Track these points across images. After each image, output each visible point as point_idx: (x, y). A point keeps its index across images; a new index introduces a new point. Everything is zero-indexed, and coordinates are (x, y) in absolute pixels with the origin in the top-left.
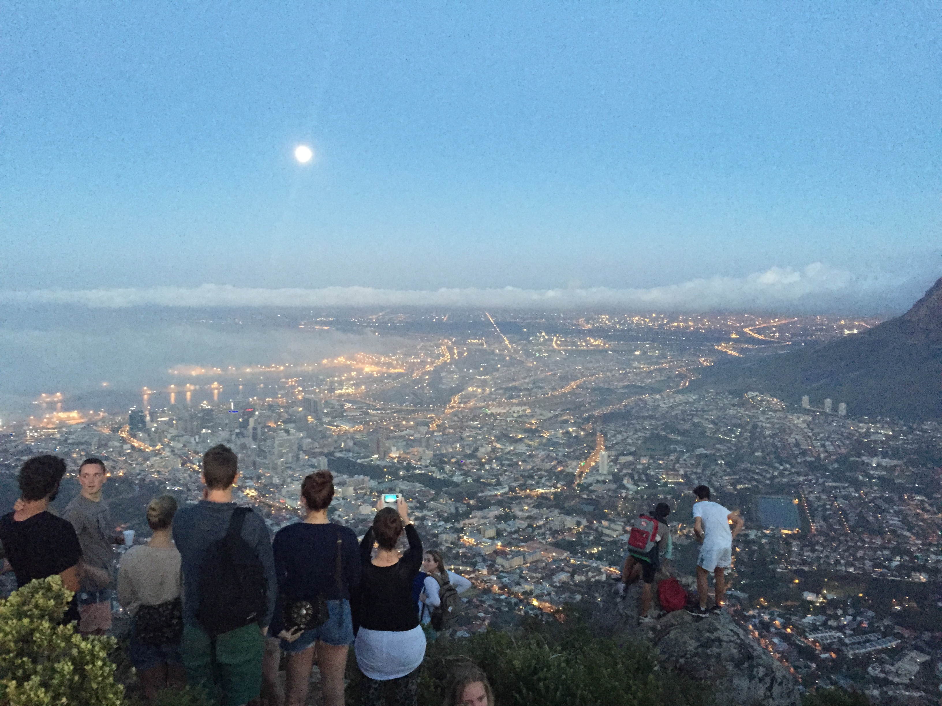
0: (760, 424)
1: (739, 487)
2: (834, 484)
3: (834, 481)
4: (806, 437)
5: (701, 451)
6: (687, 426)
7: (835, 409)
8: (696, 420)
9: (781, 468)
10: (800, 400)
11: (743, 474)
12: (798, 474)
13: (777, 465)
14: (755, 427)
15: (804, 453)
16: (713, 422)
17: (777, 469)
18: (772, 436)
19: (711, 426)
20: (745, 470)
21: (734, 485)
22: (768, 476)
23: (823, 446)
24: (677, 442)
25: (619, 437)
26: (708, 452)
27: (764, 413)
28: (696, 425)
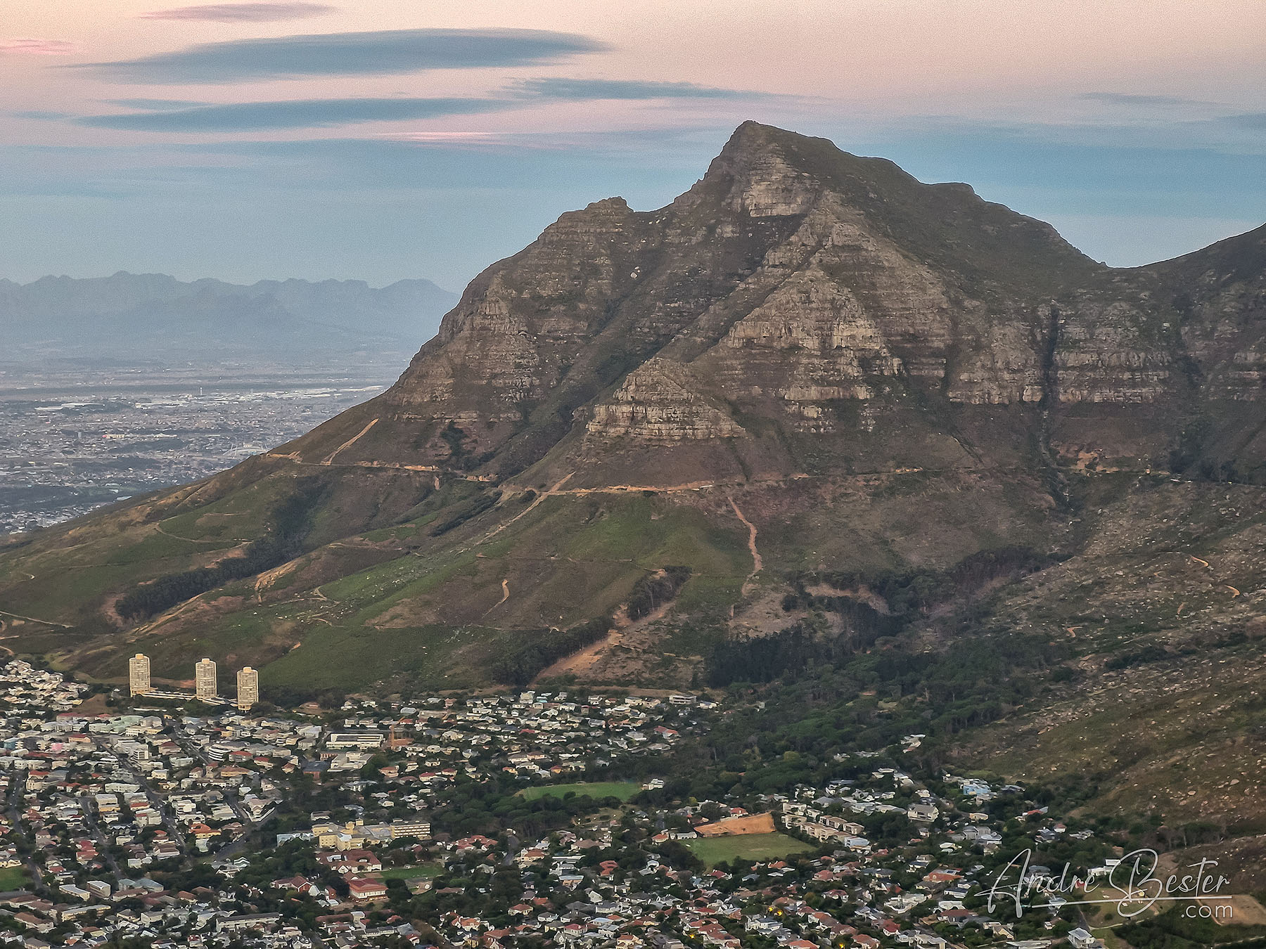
4: (151, 787)
7: (227, 685)
10: (124, 671)
12: (136, 906)
13: (71, 889)
15: (146, 837)
18: (45, 798)
27: (16, 726)
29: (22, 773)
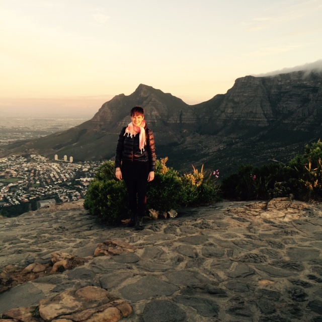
0: (37, 169)
1: (30, 198)
2: (70, 191)
3: (70, 190)
5: (11, 185)
7: (68, 159)
8: (7, 170)
9: (48, 187)
10: (54, 157)
11: (32, 192)
14: (35, 170)
16: (15, 170)
17: (47, 188)
19: (15, 172)
20: (33, 191)
21: (28, 198)
22: (43, 192)
23: (65, 176)
26: (15, 185)
27: (39, 164)
28: (7, 173)
29: (40, 171)
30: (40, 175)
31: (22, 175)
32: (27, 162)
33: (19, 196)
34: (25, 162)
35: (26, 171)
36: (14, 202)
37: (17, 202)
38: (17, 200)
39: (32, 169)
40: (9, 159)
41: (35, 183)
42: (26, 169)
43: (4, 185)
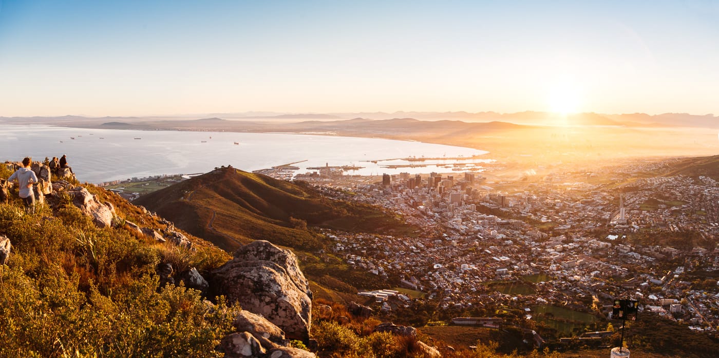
0: (705, 194)
5: (674, 208)
6: (667, 195)
14: (702, 195)
16: (681, 193)
24: (662, 203)
25: (632, 200)
26: (678, 209)
27: (707, 188)
28: (672, 194)
29: (707, 196)
30: (707, 201)
31: (687, 199)
32: (694, 184)
33: (681, 222)
34: (692, 183)
35: (692, 195)
36: (674, 228)
37: (677, 229)
38: (677, 226)
39: (699, 193)
40: (676, 179)
41: (700, 210)
42: (692, 192)
43: (667, 208)
